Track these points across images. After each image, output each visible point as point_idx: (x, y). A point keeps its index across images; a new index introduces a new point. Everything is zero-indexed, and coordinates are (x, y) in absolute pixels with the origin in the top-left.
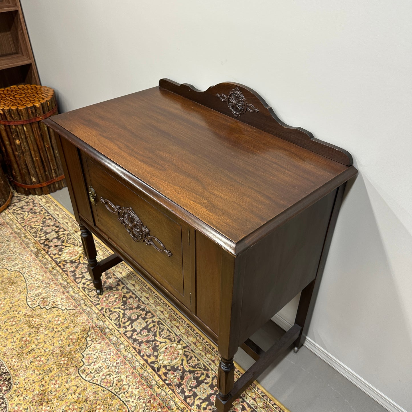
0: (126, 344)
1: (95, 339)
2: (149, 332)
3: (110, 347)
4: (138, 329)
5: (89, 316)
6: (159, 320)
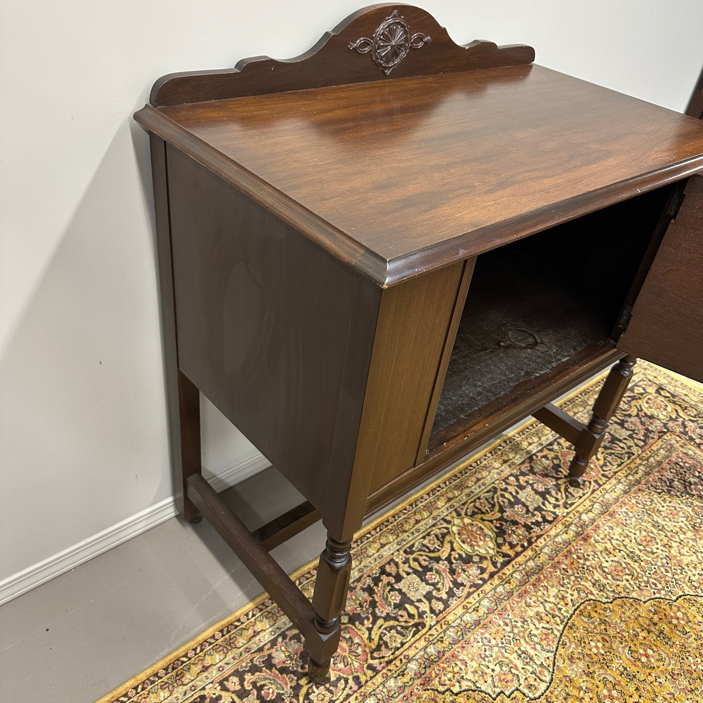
0: (460, 611)
1: (454, 673)
2: (431, 570)
3: (472, 639)
4: (425, 589)
5: (392, 697)
6: (402, 552)
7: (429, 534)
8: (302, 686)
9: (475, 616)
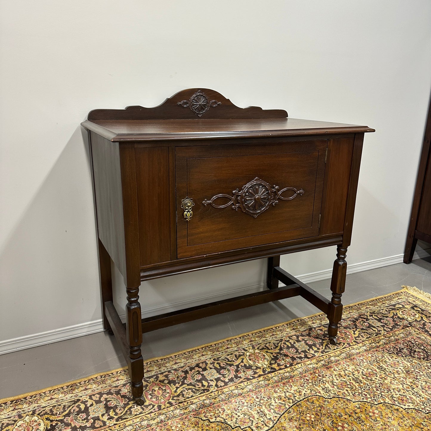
0: (233, 388)
1: (215, 413)
2: (225, 369)
3: (233, 401)
4: (217, 376)
5: (174, 417)
6: (212, 359)
7: (231, 354)
8: (129, 404)
9: (240, 391)
